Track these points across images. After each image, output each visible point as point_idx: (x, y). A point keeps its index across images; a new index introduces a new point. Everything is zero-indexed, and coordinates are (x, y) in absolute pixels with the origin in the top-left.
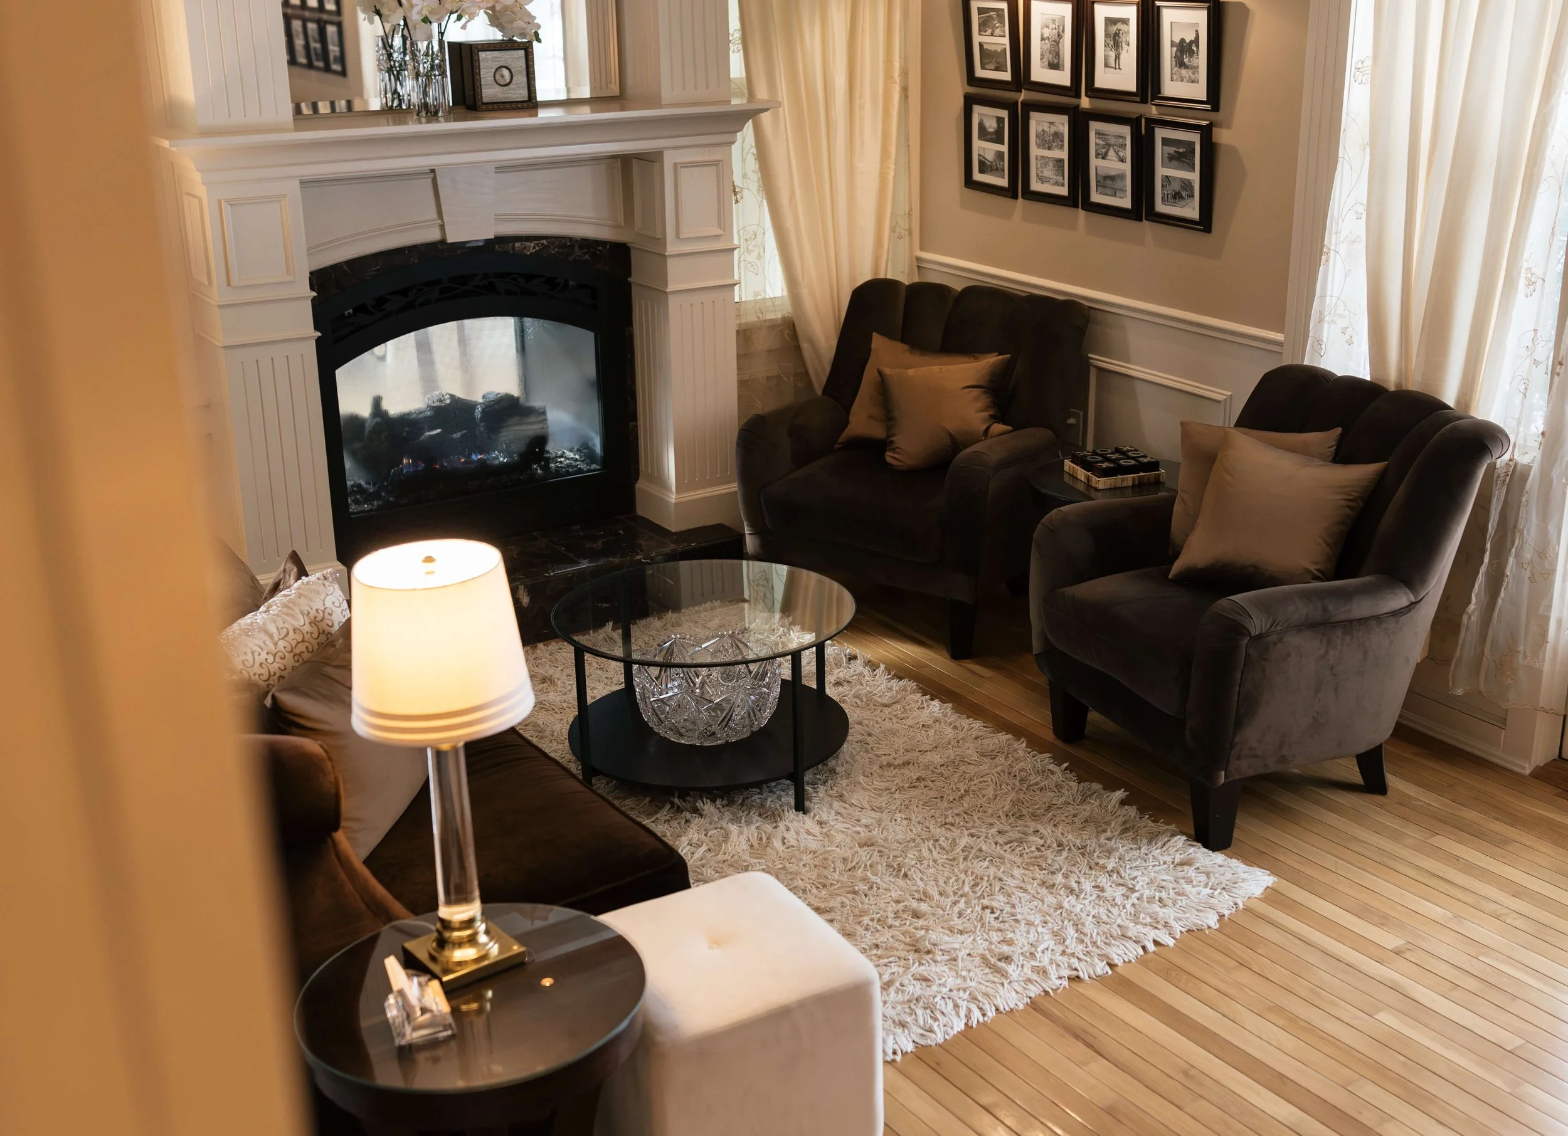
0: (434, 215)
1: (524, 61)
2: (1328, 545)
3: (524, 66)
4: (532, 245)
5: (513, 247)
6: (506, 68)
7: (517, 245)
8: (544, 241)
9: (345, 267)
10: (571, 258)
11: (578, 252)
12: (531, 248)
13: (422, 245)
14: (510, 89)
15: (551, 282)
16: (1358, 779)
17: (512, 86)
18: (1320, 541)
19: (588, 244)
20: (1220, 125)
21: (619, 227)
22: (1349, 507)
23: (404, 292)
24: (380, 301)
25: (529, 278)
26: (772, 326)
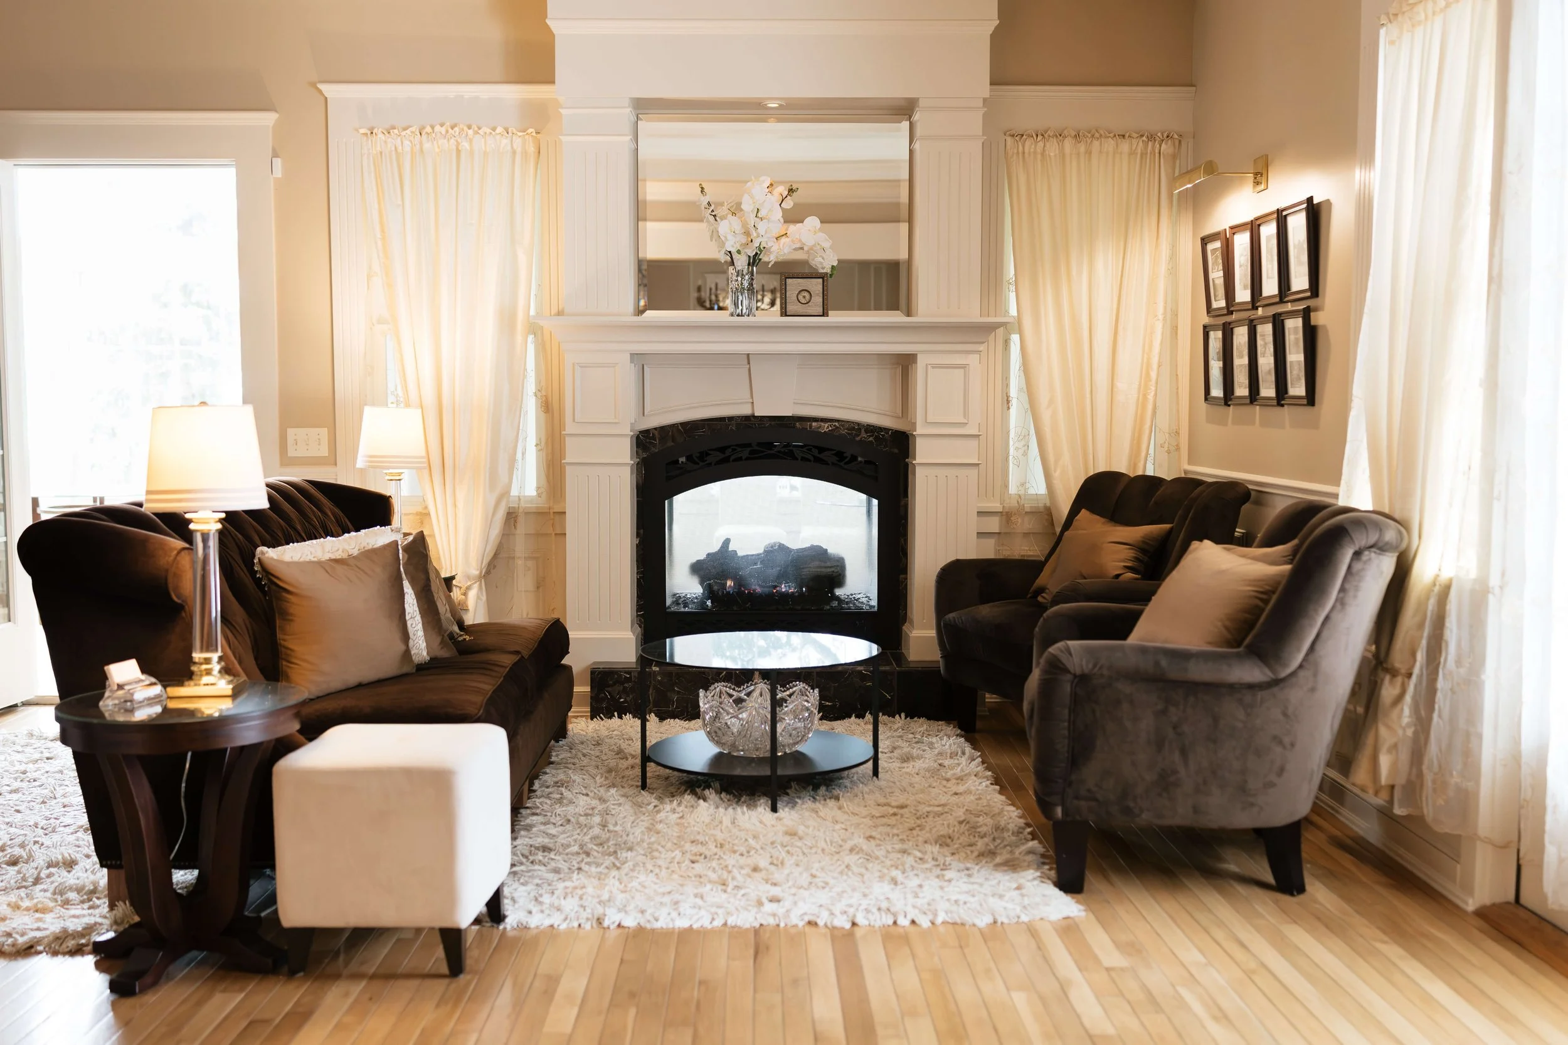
0: (749, 396)
1: (821, 287)
2: (1227, 628)
3: (821, 290)
4: (826, 425)
5: (811, 426)
6: (809, 292)
7: (814, 424)
8: (836, 424)
9: (680, 428)
10: (858, 439)
11: (864, 435)
12: (826, 428)
13: (739, 417)
14: (809, 306)
15: (840, 455)
16: (1270, 879)
17: (810, 304)
18: (1219, 624)
19: (871, 429)
20: (1316, 310)
21: (898, 417)
22: (1257, 598)
23: (722, 450)
24: (703, 455)
25: (822, 450)
26: (1033, 513)
